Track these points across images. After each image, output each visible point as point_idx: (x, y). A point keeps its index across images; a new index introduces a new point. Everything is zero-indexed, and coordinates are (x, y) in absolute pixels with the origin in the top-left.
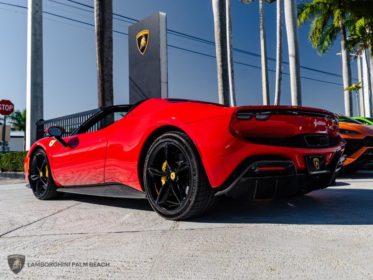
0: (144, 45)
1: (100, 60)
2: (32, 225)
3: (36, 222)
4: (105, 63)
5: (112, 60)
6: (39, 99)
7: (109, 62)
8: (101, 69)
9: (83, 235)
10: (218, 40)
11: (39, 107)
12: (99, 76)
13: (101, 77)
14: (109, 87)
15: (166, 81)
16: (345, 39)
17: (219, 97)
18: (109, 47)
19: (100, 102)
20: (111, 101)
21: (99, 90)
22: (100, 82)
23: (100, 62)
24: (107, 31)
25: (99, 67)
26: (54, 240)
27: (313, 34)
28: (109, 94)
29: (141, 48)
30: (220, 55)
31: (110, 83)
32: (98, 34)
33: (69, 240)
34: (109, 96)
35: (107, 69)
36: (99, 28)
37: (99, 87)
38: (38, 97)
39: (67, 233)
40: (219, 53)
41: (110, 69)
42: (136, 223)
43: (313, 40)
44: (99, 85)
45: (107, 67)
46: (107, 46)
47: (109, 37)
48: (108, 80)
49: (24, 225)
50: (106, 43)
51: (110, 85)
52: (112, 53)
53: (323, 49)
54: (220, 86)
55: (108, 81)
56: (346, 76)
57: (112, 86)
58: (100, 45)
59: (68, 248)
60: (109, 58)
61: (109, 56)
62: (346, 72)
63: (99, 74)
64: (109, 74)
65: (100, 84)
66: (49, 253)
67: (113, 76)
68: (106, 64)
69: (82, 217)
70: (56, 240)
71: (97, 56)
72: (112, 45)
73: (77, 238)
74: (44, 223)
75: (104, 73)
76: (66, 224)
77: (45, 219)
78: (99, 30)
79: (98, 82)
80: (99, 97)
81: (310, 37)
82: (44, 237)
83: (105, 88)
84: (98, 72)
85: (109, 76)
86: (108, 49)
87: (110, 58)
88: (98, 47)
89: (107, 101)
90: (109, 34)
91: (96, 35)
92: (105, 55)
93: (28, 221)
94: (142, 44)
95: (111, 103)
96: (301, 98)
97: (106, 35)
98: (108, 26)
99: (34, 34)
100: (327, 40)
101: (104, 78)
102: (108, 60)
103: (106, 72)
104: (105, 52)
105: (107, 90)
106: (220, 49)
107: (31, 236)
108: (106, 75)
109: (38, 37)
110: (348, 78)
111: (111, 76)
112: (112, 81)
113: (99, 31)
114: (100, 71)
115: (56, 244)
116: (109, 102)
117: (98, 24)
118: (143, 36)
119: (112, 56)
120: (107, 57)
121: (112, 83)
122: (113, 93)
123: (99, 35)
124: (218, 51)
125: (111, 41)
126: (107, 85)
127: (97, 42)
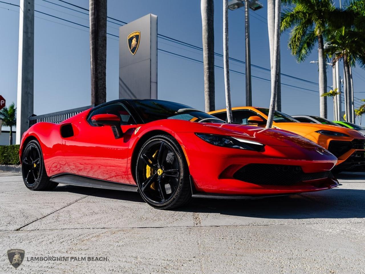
0: (135, 46)
1: (94, 58)
2: (47, 217)
3: (49, 215)
4: (98, 61)
5: (105, 58)
6: (29, 95)
7: (103, 60)
8: (95, 67)
9: (106, 230)
10: (205, 44)
11: (30, 103)
12: (93, 74)
13: (95, 75)
14: (103, 85)
15: (156, 81)
16: (322, 48)
17: (205, 99)
18: (103, 46)
19: (94, 99)
20: (104, 98)
21: (93, 87)
22: (94, 79)
23: (94, 60)
24: (102, 30)
25: (93, 65)
26: (79, 235)
27: (292, 42)
28: (102, 92)
29: (132, 48)
30: (207, 58)
31: (103, 81)
32: (92, 33)
33: (94, 235)
34: (103, 94)
35: (100, 67)
36: (94, 27)
37: (93, 84)
38: (29, 93)
39: (88, 227)
40: (206, 56)
41: (103, 67)
42: (155, 218)
43: (292, 47)
44: (93, 83)
45: (101, 65)
46: (101, 44)
47: (103, 36)
48: (101, 77)
49: (39, 218)
50: (100, 42)
51: (104, 83)
52: (106, 52)
53: (301, 57)
54: (206, 88)
55: (101, 79)
56: (322, 83)
57: (105, 84)
58: (94, 44)
59: (98, 243)
60: (102, 56)
61: (103, 55)
62: (322, 79)
63: (93, 71)
64: (103, 72)
65: (94, 81)
66: (80, 249)
67: (106, 74)
68: (100, 62)
69: (96, 211)
70: (80, 235)
71: (91, 54)
72: (106, 44)
73: (101, 232)
74: (58, 216)
75: (98, 71)
76: (83, 218)
77: (57, 212)
78: (94, 28)
79: (91, 79)
80: (92, 94)
81: (289, 44)
82: (66, 230)
83: (99, 86)
84: (92, 69)
85: (103, 74)
86: (102, 48)
87: (104, 57)
88: (92, 45)
89: (100, 99)
90: (103, 33)
91: (91, 34)
92: (99, 53)
93: (42, 214)
94: (133, 44)
95: (104, 101)
96: (281, 102)
97: (101, 34)
98: (103, 26)
99: (25, 32)
100: (305, 49)
101: (98, 76)
102: (102, 58)
103: (100, 70)
104: (99, 51)
105: (100, 88)
106: (207, 52)
107: (52, 230)
108: (100, 73)
109: (29, 35)
110: (324, 85)
111: (105, 74)
112: (105, 79)
113: (94, 30)
114: (94, 69)
115: (82, 239)
116: (102, 100)
117: (92, 23)
118: (134, 36)
119: (106, 55)
120: (101, 55)
121: (105, 81)
122: (106, 90)
123: (94, 34)
124: (206, 54)
125: (106, 40)
126: (101, 82)
127: (92, 40)
